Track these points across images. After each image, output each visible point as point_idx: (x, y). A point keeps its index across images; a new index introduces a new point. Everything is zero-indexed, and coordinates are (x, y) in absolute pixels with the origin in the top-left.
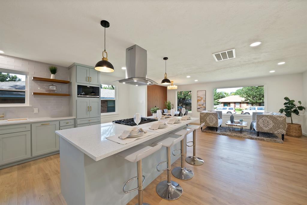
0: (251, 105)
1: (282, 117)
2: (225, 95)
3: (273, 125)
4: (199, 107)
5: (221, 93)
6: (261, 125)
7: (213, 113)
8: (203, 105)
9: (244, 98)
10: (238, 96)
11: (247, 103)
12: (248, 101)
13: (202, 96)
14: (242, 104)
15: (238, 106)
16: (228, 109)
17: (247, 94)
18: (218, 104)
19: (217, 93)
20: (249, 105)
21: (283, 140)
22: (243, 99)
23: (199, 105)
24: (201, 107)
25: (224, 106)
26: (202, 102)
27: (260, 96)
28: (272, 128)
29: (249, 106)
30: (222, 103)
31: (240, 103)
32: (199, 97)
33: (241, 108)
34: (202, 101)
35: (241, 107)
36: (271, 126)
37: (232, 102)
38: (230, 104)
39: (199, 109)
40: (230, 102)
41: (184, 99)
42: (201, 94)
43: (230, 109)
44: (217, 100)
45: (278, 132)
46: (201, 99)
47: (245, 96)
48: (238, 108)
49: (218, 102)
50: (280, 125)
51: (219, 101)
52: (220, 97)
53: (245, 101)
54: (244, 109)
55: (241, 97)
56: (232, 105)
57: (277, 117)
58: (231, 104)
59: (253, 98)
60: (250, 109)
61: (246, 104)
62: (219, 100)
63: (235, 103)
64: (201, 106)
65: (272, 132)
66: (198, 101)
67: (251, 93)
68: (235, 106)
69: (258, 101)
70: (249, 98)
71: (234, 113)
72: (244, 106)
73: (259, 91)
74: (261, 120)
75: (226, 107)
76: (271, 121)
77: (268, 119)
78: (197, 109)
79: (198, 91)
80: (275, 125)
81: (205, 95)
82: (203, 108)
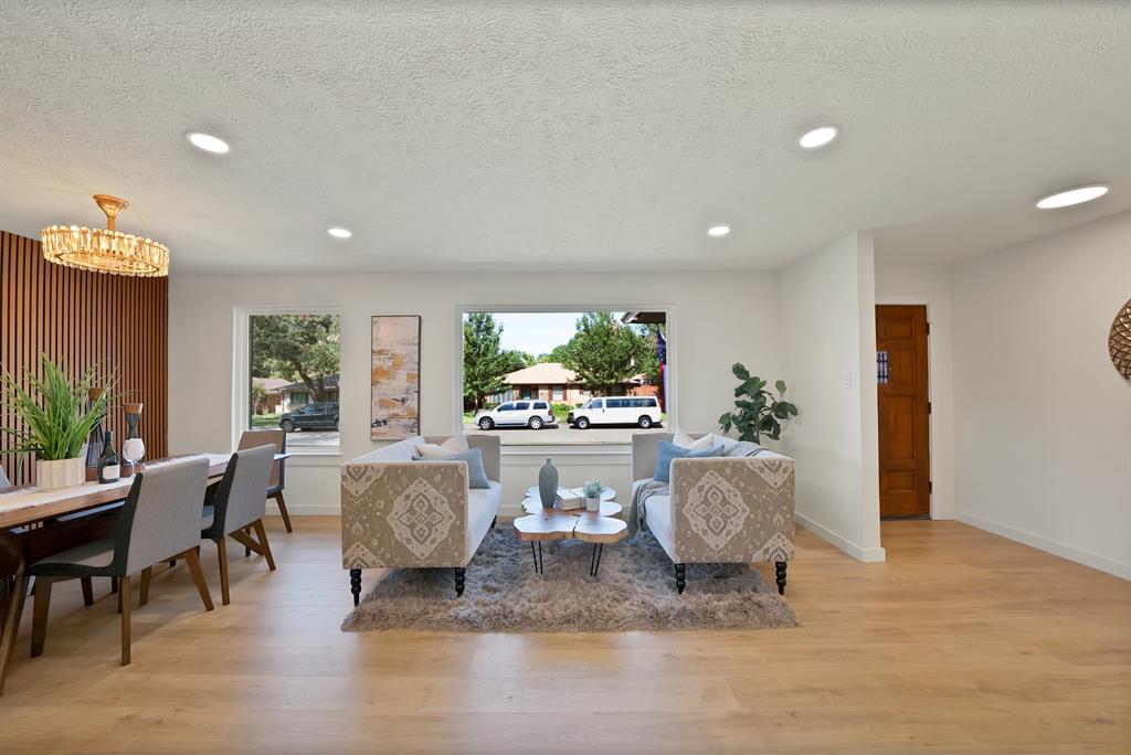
0: (589, 392)
1: (780, 471)
2: (524, 361)
3: (748, 518)
4: (382, 414)
5: (512, 353)
6: (697, 524)
7: (437, 468)
8: (403, 401)
9: (573, 372)
10: (558, 366)
11: (582, 387)
12: (584, 381)
13: (400, 350)
14: (568, 391)
15: (558, 397)
16: (531, 406)
17: (581, 361)
18: (503, 392)
19: (500, 352)
20: (585, 392)
21: (781, 592)
22: (571, 376)
23: (383, 404)
24: (395, 415)
25: (521, 397)
26: (401, 381)
27: (610, 366)
28: (741, 532)
29: (586, 397)
30: (515, 386)
31: (564, 387)
32: (381, 352)
33: (566, 403)
34: (402, 375)
35: (565, 398)
36: (737, 525)
37: (542, 385)
38: (537, 390)
39: (383, 429)
40: (538, 385)
42: (392, 336)
43: (537, 406)
44: (499, 378)
45: (766, 551)
46: (397, 366)
47: (576, 365)
48: (559, 403)
49: (503, 385)
50: (773, 514)
51: (505, 382)
52: (508, 366)
53: (577, 380)
54: (573, 404)
55: (566, 367)
56: (543, 395)
57: (761, 470)
58: (540, 391)
59: (595, 372)
60: (591, 407)
61: (577, 391)
62: (505, 375)
63: (551, 387)
64: (394, 406)
65: (740, 558)
66: (377, 375)
67: (591, 356)
68: (551, 398)
69: (606, 381)
70: (586, 373)
71: (550, 418)
72: (575, 396)
73: (608, 353)
74: (694, 496)
75: (526, 400)
76: (739, 498)
77: (724, 486)
78: (372, 426)
79: (375, 319)
80: (756, 515)
81: (416, 341)
82: (406, 421)
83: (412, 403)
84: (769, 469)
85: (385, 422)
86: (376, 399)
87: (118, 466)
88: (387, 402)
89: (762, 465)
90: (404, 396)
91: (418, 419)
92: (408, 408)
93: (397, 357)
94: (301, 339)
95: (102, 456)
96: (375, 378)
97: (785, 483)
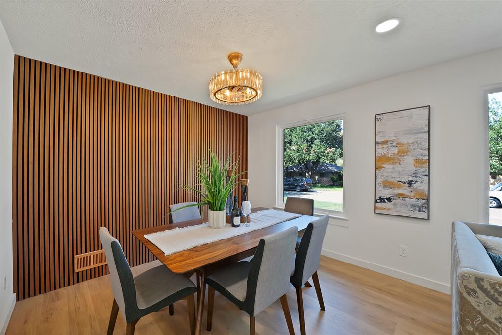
4: (386, 193)
8: (410, 183)
13: (406, 139)
23: (387, 185)
24: (400, 195)
26: (408, 165)
32: (385, 143)
34: (408, 161)
39: (387, 205)
41: (316, 163)
42: (398, 128)
46: (403, 153)
64: (399, 187)
66: (381, 162)
78: (376, 202)
79: (378, 117)
81: (427, 129)
82: (414, 201)
83: (421, 185)
85: (389, 200)
86: (379, 180)
87: (240, 217)
88: (392, 183)
90: (411, 179)
91: (428, 200)
92: (416, 190)
93: (403, 145)
95: (233, 210)
96: (378, 164)
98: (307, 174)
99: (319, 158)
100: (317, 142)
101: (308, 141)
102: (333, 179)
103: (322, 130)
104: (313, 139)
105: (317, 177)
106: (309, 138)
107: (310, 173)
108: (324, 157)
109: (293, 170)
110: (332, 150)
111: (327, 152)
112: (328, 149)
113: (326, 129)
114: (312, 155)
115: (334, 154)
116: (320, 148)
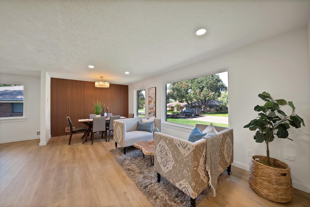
7: (120, 123)
8: (153, 108)
13: (152, 96)
26: (152, 104)
42: (152, 93)
45: (180, 185)
46: (152, 100)
57: (179, 145)
66: (149, 102)
74: (158, 148)
76: (171, 154)
77: (166, 147)
80: (177, 165)
82: (153, 113)
84: (182, 146)
85: (150, 113)
88: (151, 108)
89: (179, 143)
94: (185, 93)
97: (188, 155)
98: (202, 107)
99: (206, 98)
100: (205, 89)
101: (200, 88)
102: (216, 110)
103: (208, 82)
104: (203, 87)
105: (208, 108)
106: (201, 87)
107: (204, 106)
108: (208, 97)
109: (196, 104)
110: (213, 93)
111: (210, 94)
112: (211, 93)
113: (210, 82)
114: (202, 96)
115: (214, 95)
116: (206, 92)
